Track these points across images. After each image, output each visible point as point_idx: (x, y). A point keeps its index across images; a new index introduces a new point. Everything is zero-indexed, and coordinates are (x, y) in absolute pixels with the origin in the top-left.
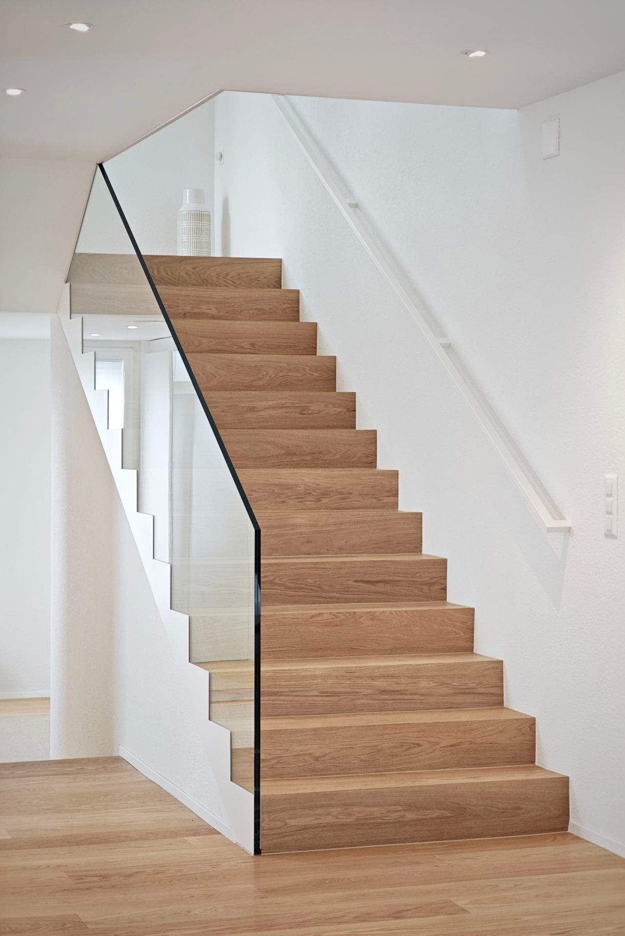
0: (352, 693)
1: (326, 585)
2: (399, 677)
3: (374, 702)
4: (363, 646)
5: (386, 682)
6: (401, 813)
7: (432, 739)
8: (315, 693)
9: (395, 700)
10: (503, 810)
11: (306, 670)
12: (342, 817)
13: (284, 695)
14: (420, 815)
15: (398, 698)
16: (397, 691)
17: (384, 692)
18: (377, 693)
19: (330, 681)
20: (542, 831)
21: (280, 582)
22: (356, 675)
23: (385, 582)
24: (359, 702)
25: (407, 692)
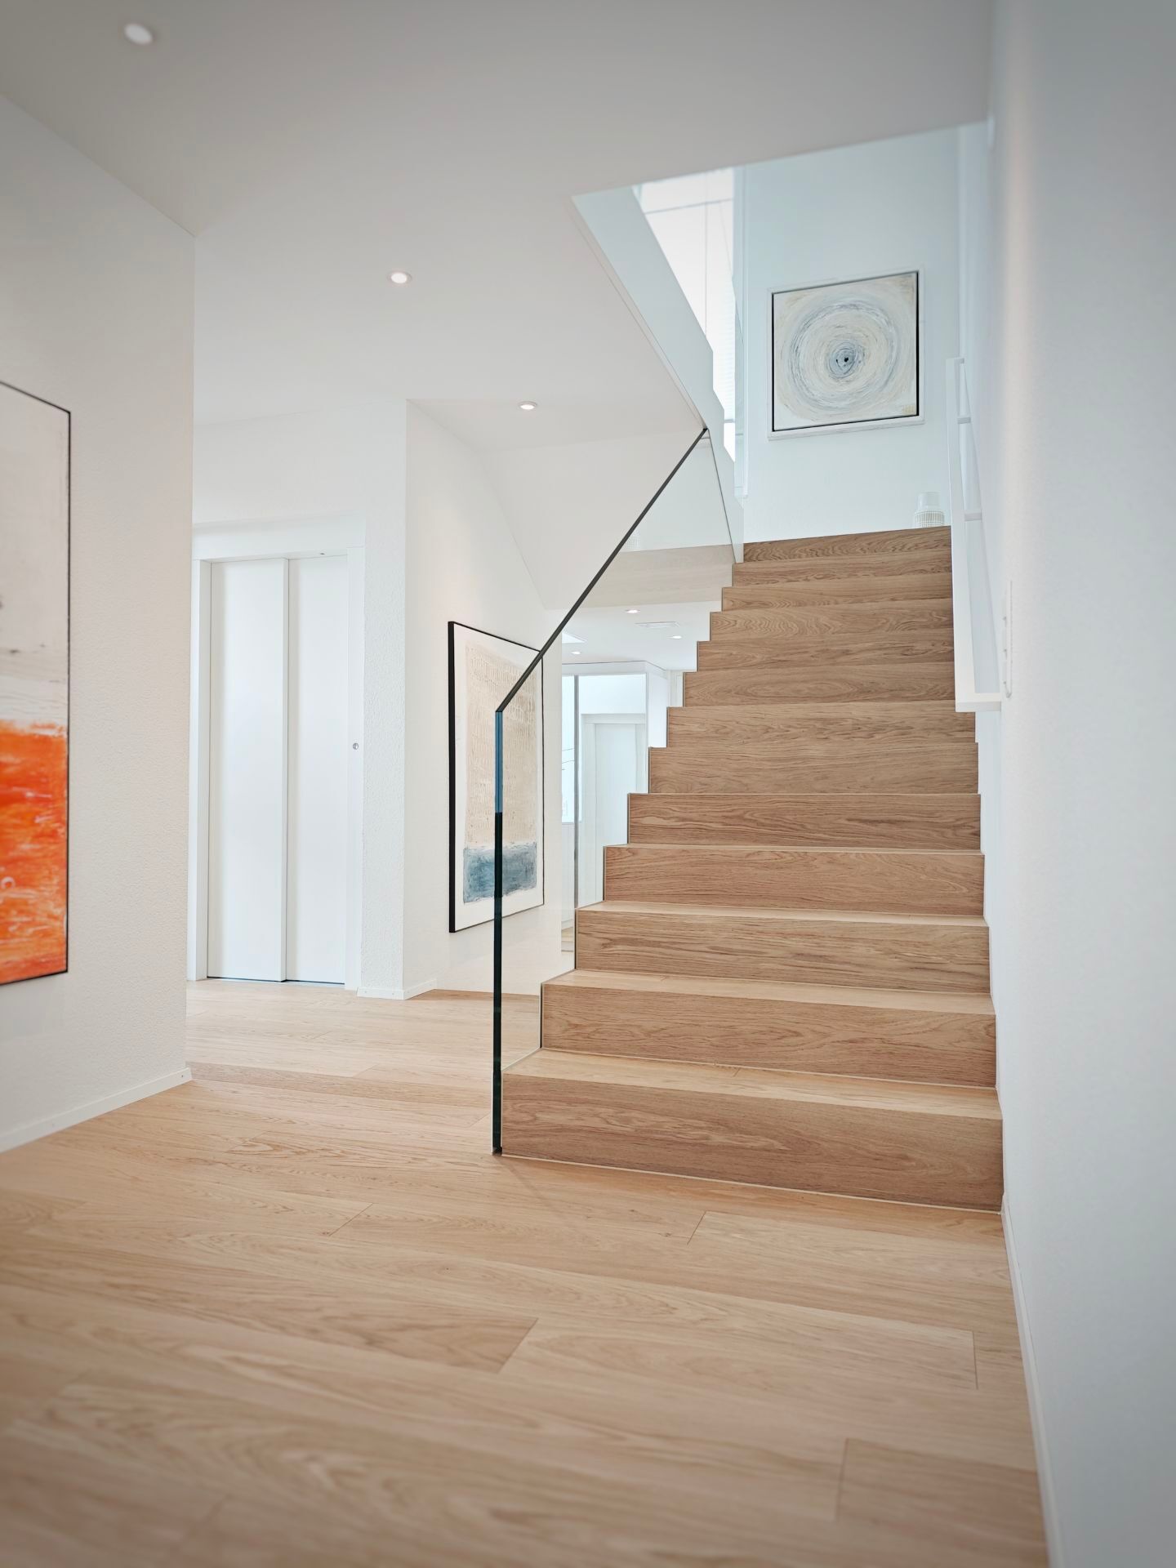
0: (755, 952)
1: (809, 823)
2: (823, 937)
3: (784, 967)
4: (816, 897)
5: (804, 942)
6: (705, 1133)
7: (818, 1028)
8: (703, 948)
9: (816, 968)
10: (878, 1157)
11: (692, 917)
12: (614, 1122)
13: (663, 947)
14: (736, 1140)
15: (821, 966)
16: (821, 956)
17: (800, 955)
18: (791, 956)
19: (725, 934)
20: (950, 1203)
21: (750, 817)
22: (760, 929)
23: (890, 822)
24: (764, 965)
25: (837, 959)
